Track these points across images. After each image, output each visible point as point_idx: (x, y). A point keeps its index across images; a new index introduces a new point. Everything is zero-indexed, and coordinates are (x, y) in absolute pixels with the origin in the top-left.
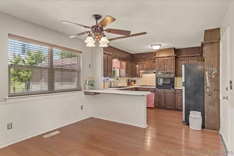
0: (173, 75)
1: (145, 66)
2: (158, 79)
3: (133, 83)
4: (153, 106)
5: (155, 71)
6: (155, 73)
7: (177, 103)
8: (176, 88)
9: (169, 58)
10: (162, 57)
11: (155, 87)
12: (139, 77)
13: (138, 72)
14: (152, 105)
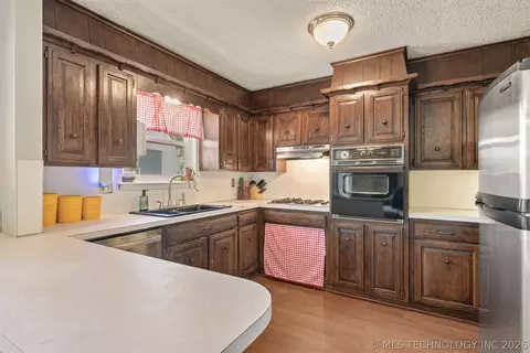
0: (401, 161)
1: (292, 132)
2: (341, 175)
3: (255, 189)
4: (320, 283)
5: (327, 147)
6: (327, 153)
7: (416, 281)
8: (411, 215)
9: (383, 91)
10: (355, 90)
11: (327, 209)
12: (274, 170)
13: (269, 154)
14: (315, 278)
